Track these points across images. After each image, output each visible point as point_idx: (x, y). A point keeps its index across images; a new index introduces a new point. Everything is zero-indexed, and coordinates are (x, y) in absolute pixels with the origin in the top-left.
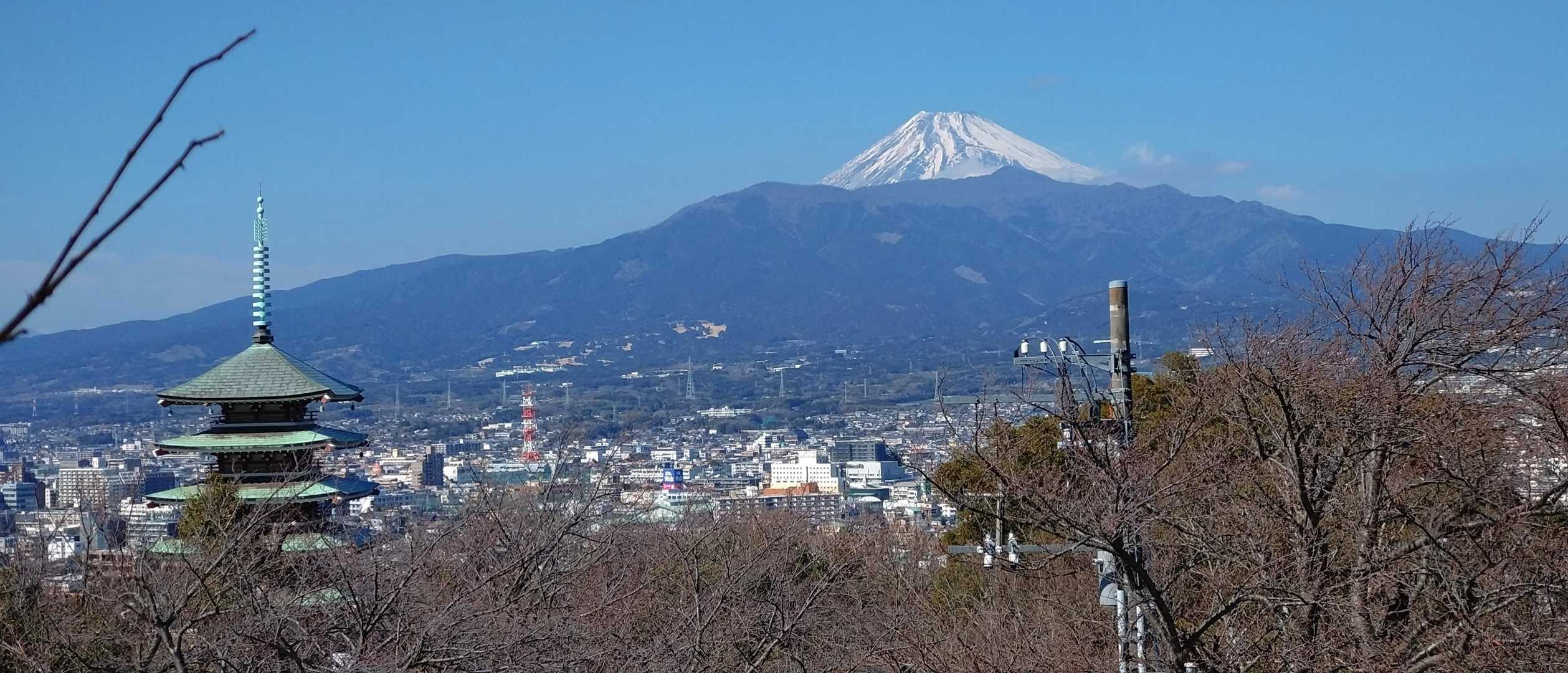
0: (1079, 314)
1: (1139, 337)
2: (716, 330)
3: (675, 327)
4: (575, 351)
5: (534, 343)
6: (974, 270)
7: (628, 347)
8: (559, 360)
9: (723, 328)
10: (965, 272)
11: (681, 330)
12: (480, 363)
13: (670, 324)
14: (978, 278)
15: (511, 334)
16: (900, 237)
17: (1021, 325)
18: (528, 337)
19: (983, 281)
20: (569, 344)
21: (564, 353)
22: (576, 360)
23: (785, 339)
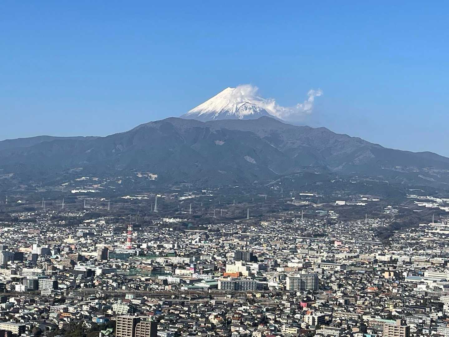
0: (293, 181)
1: (316, 193)
2: (154, 177)
3: (138, 174)
4: (99, 182)
5: (83, 178)
6: (251, 158)
7: (120, 182)
8: (93, 185)
9: (156, 176)
10: (248, 159)
11: (140, 176)
12: (63, 185)
13: (136, 173)
14: (253, 161)
15: (73, 173)
16: (223, 143)
17: (270, 183)
18: (79, 175)
19: (255, 162)
20: (97, 179)
21: (95, 182)
22: (100, 186)
23: (181, 183)
